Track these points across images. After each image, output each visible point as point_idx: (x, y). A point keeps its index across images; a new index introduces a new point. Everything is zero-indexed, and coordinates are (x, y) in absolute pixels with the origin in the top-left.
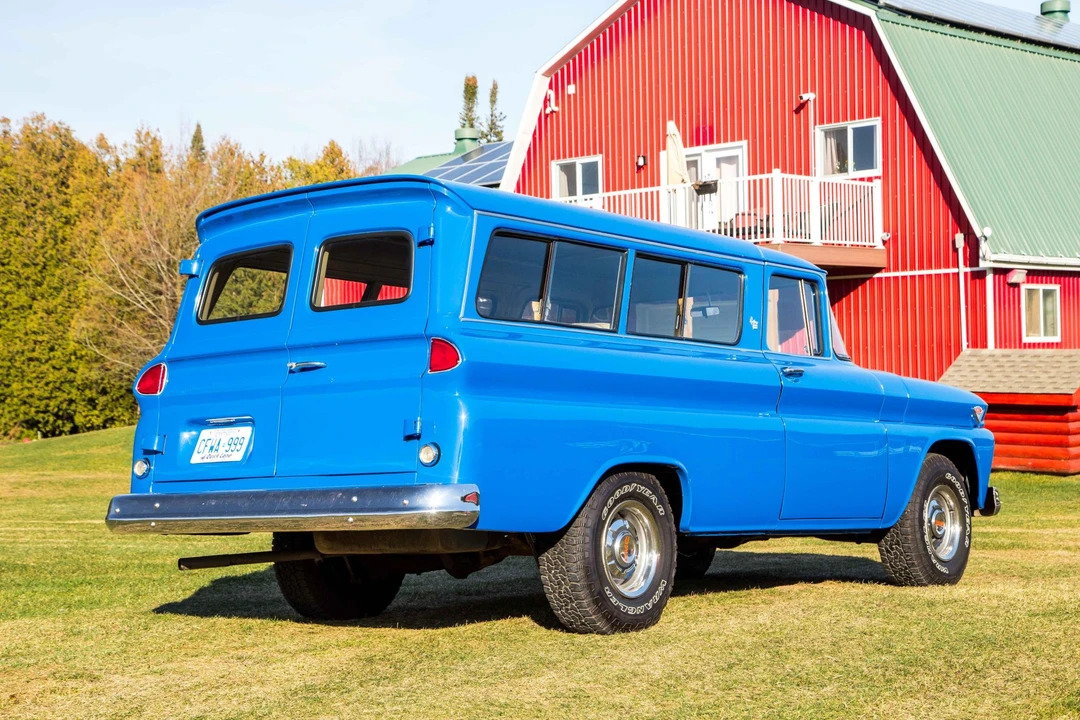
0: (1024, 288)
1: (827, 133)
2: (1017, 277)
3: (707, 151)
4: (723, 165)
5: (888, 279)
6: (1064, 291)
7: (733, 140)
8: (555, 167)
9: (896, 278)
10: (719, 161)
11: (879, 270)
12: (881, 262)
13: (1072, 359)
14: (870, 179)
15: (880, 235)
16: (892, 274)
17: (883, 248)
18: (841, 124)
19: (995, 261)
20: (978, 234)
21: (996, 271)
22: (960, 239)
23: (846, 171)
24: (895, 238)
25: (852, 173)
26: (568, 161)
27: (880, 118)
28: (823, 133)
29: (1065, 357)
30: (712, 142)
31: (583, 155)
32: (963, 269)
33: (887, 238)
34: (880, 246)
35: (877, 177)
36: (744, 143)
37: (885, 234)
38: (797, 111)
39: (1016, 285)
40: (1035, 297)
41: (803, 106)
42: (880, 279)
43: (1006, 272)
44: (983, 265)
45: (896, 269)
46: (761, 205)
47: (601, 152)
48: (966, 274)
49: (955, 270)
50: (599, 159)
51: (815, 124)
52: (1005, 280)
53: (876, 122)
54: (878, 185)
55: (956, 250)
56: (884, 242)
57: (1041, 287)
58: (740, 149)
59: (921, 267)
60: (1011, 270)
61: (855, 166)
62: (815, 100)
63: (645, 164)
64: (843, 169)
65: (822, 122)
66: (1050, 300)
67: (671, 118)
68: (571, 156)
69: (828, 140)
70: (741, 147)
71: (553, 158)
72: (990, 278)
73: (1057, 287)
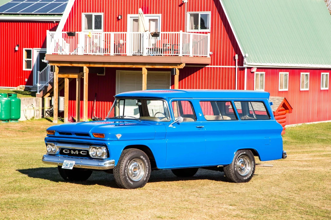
0: (255, 73)
1: (191, 15)
2: (254, 70)
3: (145, 16)
4: (151, 22)
5: (211, 68)
6: (266, 74)
7: (156, 13)
8: (83, 15)
9: (214, 68)
10: (150, 20)
11: (208, 65)
12: (209, 62)
13: (274, 100)
14: (206, 33)
15: (209, 53)
16: (212, 66)
17: (210, 57)
18: (197, 12)
19: (248, 65)
20: (244, 55)
21: (248, 68)
22: (237, 56)
23: (198, 29)
24: (214, 54)
25: (200, 30)
26: (89, 13)
27: (211, 12)
28: (190, 15)
29: (271, 99)
30: (148, 13)
31: (95, 12)
32: (237, 67)
33: (211, 54)
34: (209, 56)
35: (209, 32)
36: (160, 15)
37: (211, 52)
38: (180, 6)
39: (253, 72)
40: (258, 76)
41: (183, 4)
42: (208, 68)
43: (250, 68)
44: (244, 66)
45: (214, 65)
46: (166, 38)
47: (103, 12)
48: (238, 68)
49: (235, 67)
50: (102, 14)
51: (187, 11)
52: (250, 71)
53: (209, 13)
54: (209, 35)
55: (235, 60)
56: (210, 55)
57: (260, 73)
58: (159, 17)
59: (223, 65)
60: (252, 67)
61: (201, 27)
62: (187, 2)
63: (121, 18)
64: (196, 28)
65: (190, 11)
66: (262, 77)
67: (140, 7)
68: (90, 12)
69: (191, 17)
70: (159, 16)
71: (83, 12)
72: (246, 70)
73: (264, 73)
